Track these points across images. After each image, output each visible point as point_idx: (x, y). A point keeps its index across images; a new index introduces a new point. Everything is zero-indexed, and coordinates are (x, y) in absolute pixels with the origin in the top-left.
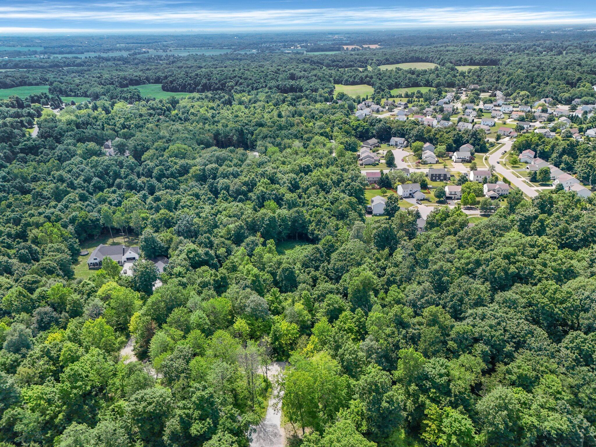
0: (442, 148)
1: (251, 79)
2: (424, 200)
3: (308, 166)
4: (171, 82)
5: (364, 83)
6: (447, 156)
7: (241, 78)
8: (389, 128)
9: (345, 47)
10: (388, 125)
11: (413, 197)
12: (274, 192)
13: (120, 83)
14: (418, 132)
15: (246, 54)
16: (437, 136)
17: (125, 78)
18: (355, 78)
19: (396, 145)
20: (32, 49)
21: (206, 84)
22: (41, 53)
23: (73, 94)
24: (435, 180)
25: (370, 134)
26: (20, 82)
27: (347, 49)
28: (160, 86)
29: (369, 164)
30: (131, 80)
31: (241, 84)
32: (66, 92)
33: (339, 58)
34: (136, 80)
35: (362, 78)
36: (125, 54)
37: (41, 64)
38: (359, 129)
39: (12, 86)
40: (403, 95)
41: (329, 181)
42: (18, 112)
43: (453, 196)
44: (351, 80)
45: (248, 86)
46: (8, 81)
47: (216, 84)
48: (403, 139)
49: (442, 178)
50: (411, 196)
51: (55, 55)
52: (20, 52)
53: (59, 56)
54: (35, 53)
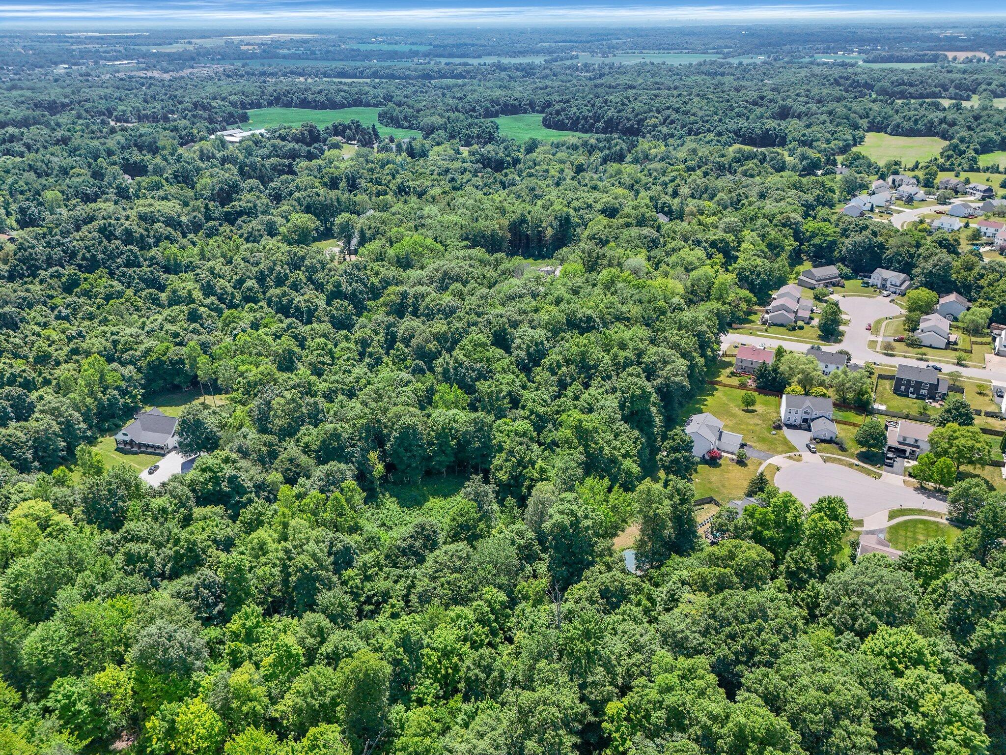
0: (981, 312)
1: (694, 115)
2: (830, 441)
3: (589, 319)
4: (558, 113)
5: (935, 134)
6: (988, 335)
7: (677, 111)
8: (882, 246)
9: (950, 55)
10: (880, 239)
11: (809, 429)
12: (479, 365)
13: (487, 109)
14: (935, 266)
15: (741, 63)
16: (982, 282)
17: (496, 102)
18: (916, 122)
19: (884, 287)
20: (415, 48)
21: (611, 119)
22: (426, 55)
23: (406, 124)
24: (905, 395)
25: (836, 254)
26: (355, 101)
27: (955, 59)
28: (539, 117)
29: (782, 325)
30: (506, 105)
31: (672, 122)
32: (398, 121)
33: (914, 78)
34: (513, 106)
35: (931, 122)
36: (538, 60)
37: (407, 72)
38: (816, 241)
39: (343, 106)
40: (1001, 169)
41: (607, 359)
42: (294, 149)
43: (908, 449)
44: (907, 125)
45: (683, 127)
46: (339, 98)
47: (629, 120)
48: (903, 276)
49: (923, 392)
50: (805, 425)
51: (438, 59)
52: (396, 52)
53: (444, 61)
54: (416, 54)
